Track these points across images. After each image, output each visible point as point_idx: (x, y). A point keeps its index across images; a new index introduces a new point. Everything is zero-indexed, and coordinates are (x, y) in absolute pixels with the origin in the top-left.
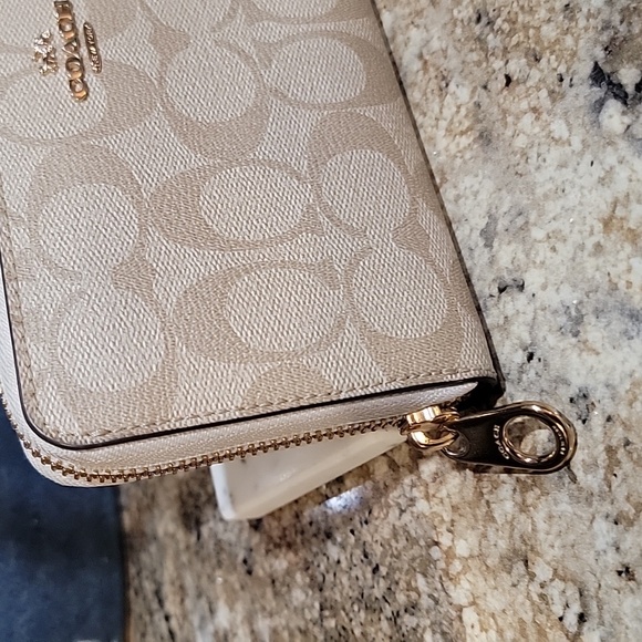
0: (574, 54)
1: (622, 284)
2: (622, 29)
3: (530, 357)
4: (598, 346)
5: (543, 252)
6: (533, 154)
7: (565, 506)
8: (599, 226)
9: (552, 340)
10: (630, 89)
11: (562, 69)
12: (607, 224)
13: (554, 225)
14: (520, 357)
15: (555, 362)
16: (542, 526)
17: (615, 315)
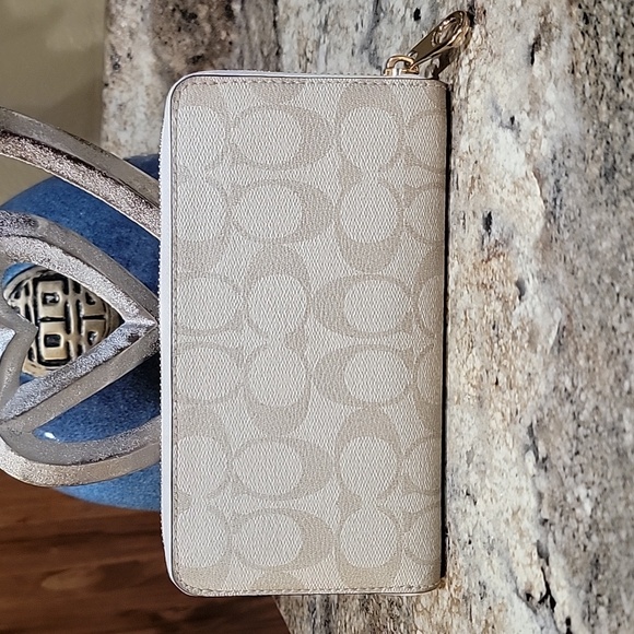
0: (525, 406)
1: (511, 551)
2: (546, 419)
3: (470, 543)
4: (495, 569)
5: (487, 496)
6: (497, 437)
7: (464, 627)
8: (510, 511)
9: (480, 544)
10: (540, 457)
11: (519, 407)
12: (514, 514)
13: (495, 488)
14: (466, 538)
15: (478, 556)
16: (454, 626)
17: (505, 563)
